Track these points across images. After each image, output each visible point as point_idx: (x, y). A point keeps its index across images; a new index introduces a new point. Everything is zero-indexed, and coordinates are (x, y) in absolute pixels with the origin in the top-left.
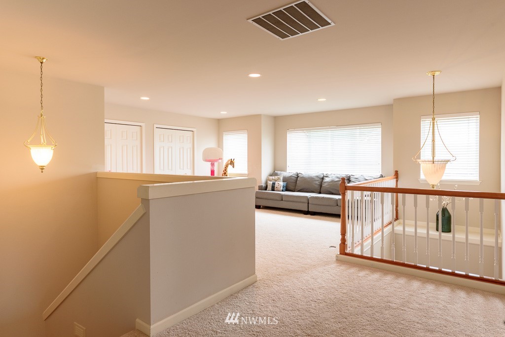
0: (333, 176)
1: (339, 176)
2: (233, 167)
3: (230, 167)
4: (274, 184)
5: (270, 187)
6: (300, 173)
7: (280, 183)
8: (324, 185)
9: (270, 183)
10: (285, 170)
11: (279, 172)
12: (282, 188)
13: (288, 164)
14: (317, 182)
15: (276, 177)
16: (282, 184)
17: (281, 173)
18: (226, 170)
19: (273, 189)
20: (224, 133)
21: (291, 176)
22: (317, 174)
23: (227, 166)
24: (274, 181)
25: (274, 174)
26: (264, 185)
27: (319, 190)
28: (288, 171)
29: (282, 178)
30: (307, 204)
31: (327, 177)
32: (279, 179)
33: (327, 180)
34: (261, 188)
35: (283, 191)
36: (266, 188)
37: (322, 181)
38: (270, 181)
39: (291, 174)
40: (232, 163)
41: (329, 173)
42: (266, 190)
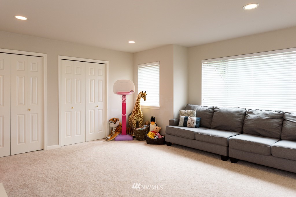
0: (259, 112)
1: (267, 112)
2: (145, 100)
3: (142, 99)
4: (186, 119)
5: (181, 122)
6: (216, 108)
7: (193, 118)
8: (248, 123)
9: (182, 118)
10: (199, 103)
11: (193, 106)
12: (195, 124)
13: (203, 96)
14: (238, 119)
15: (189, 111)
16: (195, 119)
17: (194, 107)
18: (138, 103)
19: (185, 125)
20: (139, 66)
21: (206, 111)
22: (238, 109)
23: (139, 99)
24: (186, 116)
25: (187, 107)
26: (175, 120)
27: (240, 129)
28: (202, 105)
29: (195, 113)
30: (226, 148)
31: (251, 113)
32: (192, 113)
33: (251, 116)
34: (172, 123)
35: (196, 127)
36: (177, 124)
37: (245, 118)
38: (183, 115)
39: (206, 108)
40: (143, 95)
41: (253, 108)
42: (177, 125)
